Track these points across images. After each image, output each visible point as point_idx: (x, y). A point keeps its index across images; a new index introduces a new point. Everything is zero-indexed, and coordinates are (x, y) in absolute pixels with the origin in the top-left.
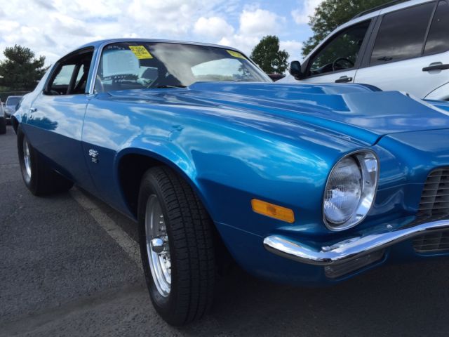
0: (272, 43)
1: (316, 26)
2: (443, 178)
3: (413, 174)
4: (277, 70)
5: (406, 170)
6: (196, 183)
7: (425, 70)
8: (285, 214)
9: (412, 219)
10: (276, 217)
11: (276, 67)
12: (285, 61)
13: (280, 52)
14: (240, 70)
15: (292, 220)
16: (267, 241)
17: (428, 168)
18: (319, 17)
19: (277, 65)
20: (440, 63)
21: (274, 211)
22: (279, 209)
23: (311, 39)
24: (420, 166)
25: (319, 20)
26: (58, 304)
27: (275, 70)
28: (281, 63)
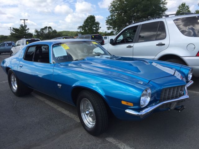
0: (92, 18)
1: (111, 11)
2: (165, 91)
3: (158, 90)
4: (95, 30)
5: (156, 89)
6: (104, 97)
7: (157, 45)
8: (131, 104)
9: (158, 101)
10: (128, 105)
11: (94, 29)
12: (98, 26)
13: (96, 22)
14: (78, 29)
15: (133, 105)
16: (126, 111)
17: (161, 88)
18: (112, 7)
19: (95, 27)
20: (162, 43)
21: (128, 103)
22: (129, 103)
23: (109, 16)
24: (159, 88)
25: (112, 8)
26: (55, 134)
27: (94, 30)
28: (97, 27)
